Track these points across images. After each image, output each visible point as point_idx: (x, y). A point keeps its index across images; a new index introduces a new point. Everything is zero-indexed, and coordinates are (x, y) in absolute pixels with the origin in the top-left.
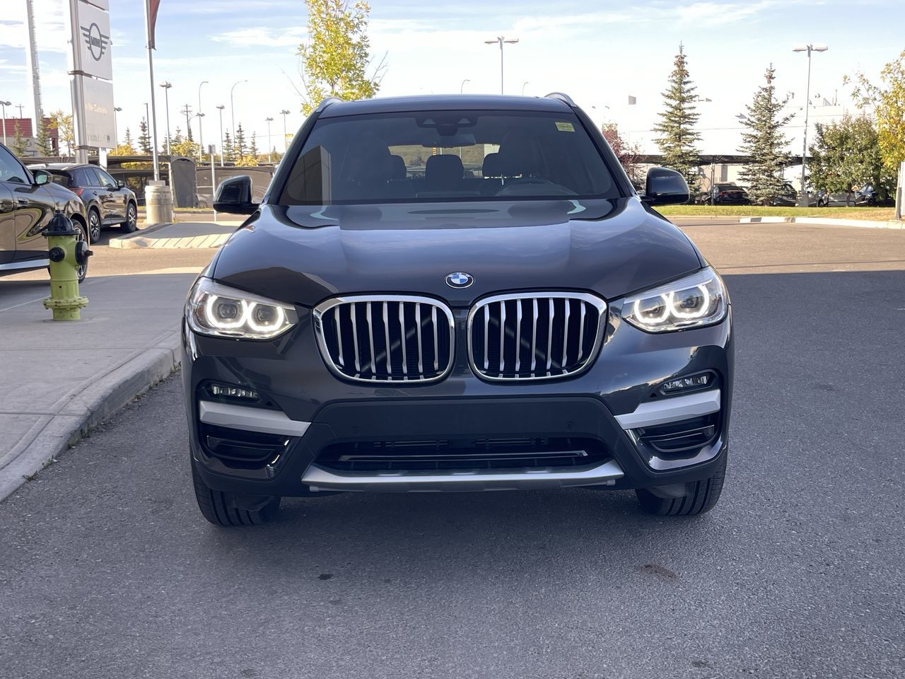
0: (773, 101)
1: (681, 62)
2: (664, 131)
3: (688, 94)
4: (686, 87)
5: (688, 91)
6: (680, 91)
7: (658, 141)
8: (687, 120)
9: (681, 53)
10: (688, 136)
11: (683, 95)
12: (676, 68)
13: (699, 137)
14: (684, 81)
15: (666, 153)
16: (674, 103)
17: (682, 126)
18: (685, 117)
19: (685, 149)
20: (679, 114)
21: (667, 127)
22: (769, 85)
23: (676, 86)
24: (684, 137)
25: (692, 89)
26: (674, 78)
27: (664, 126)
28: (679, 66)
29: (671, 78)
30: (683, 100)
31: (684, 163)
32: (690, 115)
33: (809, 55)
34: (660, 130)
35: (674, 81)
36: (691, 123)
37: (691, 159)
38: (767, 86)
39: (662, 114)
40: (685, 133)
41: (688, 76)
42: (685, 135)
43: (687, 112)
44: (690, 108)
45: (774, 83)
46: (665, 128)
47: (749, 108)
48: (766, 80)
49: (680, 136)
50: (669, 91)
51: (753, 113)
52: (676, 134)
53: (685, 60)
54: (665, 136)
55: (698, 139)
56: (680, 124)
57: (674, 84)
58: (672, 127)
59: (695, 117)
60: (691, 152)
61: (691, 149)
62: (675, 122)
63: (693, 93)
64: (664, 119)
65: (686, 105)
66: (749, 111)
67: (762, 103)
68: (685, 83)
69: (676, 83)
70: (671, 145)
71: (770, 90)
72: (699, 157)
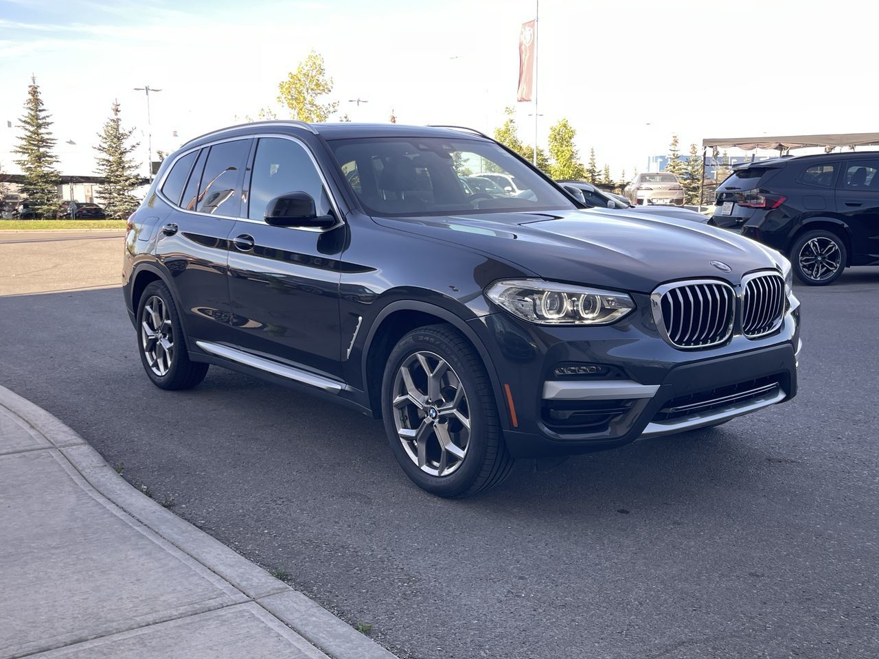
0: (121, 131)
1: (34, 92)
2: (24, 153)
3: (44, 121)
4: (42, 114)
5: (44, 118)
6: (36, 120)
7: (19, 162)
8: (44, 144)
9: (34, 83)
10: (47, 158)
11: (39, 121)
12: (30, 97)
13: (58, 160)
14: (40, 108)
15: (28, 173)
16: (32, 129)
17: (42, 150)
18: (43, 141)
19: (46, 170)
20: (37, 138)
21: (27, 149)
22: (116, 117)
23: (33, 113)
24: (44, 159)
25: (48, 117)
26: (30, 105)
27: (24, 149)
28: (33, 96)
29: (26, 106)
30: (39, 126)
31: (46, 182)
32: (48, 139)
33: (147, 94)
34: (20, 152)
35: (30, 108)
36: (49, 147)
37: (54, 179)
38: (115, 117)
39: (21, 138)
40: (45, 155)
41: (43, 105)
42: (44, 157)
43: (46, 137)
44: (47, 133)
45: (120, 115)
46: (24, 150)
47: (100, 136)
48: (113, 113)
49: (39, 158)
50: (26, 117)
51: (104, 140)
52: (37, 156)
53: (38, 90)
54: (25, 157)
55: (58, 161)
56: (39, 147)
57: (30, 111)
58: (32, 150)
59: (52, 142)
60: (52, 173)
61: (52, 170)
62: (34, 145)
63: (48, 120)
64: (24, 142)
65: (42, 131)
66: (101, 138)
67: (112, 132)
68: (40, 111)
69: (32, 110)
70: (32, 166)
71: (117, 121)
72: (61, 177)
